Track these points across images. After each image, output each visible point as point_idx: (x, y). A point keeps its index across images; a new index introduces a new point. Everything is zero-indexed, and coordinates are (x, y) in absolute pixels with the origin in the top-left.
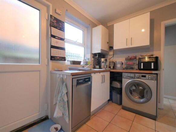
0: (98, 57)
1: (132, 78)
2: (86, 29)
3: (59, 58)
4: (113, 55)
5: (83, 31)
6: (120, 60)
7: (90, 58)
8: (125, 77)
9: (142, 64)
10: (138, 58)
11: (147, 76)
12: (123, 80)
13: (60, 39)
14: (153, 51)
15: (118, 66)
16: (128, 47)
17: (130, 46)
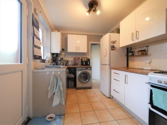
0: (56, 56)
1: (82, 70)
2: (45, 30)
3: (38, 57)
4: (65, 55)
5: (42, 31)
6: (70, 59)
7: (50, 57)
8: (78, 70)
9: (84, 62)
10: (81, 58)
11: (88, 68)
12: (77, 72)
13: (37, 38)
14: (86, 55)
15: (70, 63)
16: (77, 52)
17: (78, 52)
